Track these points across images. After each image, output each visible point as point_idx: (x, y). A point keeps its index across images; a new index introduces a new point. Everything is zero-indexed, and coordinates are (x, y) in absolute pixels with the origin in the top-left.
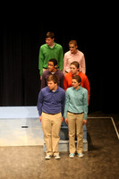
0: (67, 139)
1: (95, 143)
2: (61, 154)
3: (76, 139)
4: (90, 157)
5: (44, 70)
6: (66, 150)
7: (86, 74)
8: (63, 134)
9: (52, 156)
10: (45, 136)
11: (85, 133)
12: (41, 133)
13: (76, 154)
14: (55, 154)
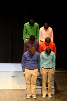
0: (41, 85)
5: (27, 40)
6: (40, 93)
7: (54, 42)
9: (31, 97)
11: (53, 82)
12: (24, 81)
13: (47, 95)
14: (33, 95)
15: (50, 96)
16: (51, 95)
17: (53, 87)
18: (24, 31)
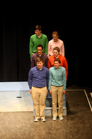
0: (51, 106)
1: (72, 109)
2: (46, 118)
3: (58, 106)
4: (68, 119)
5: (33, 54)
6: (50, 115)
8: (48, 103)
9: (40, 119)
10: (34, 105)
11: (64, 102)
12: (31, 102)
13: (58, 117)
14: (42, 118)
15: (61, 118)
16: (63, 117)
17: (64, 108)
18: (31, 44)
